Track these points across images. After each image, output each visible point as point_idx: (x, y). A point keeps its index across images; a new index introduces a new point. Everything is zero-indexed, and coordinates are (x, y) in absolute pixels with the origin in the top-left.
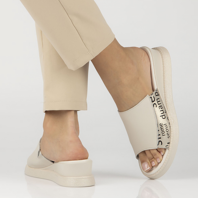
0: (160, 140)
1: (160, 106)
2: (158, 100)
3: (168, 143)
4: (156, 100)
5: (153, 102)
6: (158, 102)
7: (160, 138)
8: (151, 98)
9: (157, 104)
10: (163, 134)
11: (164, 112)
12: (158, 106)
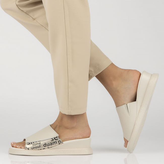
0: (31, 143)
1: (52, 144)
2: (56, 143)
3: (28, 148)
4: (56, 141)
5: (54, 138)
6: (55, 142)
7: (32, 143)
8: (57, 137)
9: (53, 141)
10: (34, 145)
11: (48, 146)
12: (52, 142)
